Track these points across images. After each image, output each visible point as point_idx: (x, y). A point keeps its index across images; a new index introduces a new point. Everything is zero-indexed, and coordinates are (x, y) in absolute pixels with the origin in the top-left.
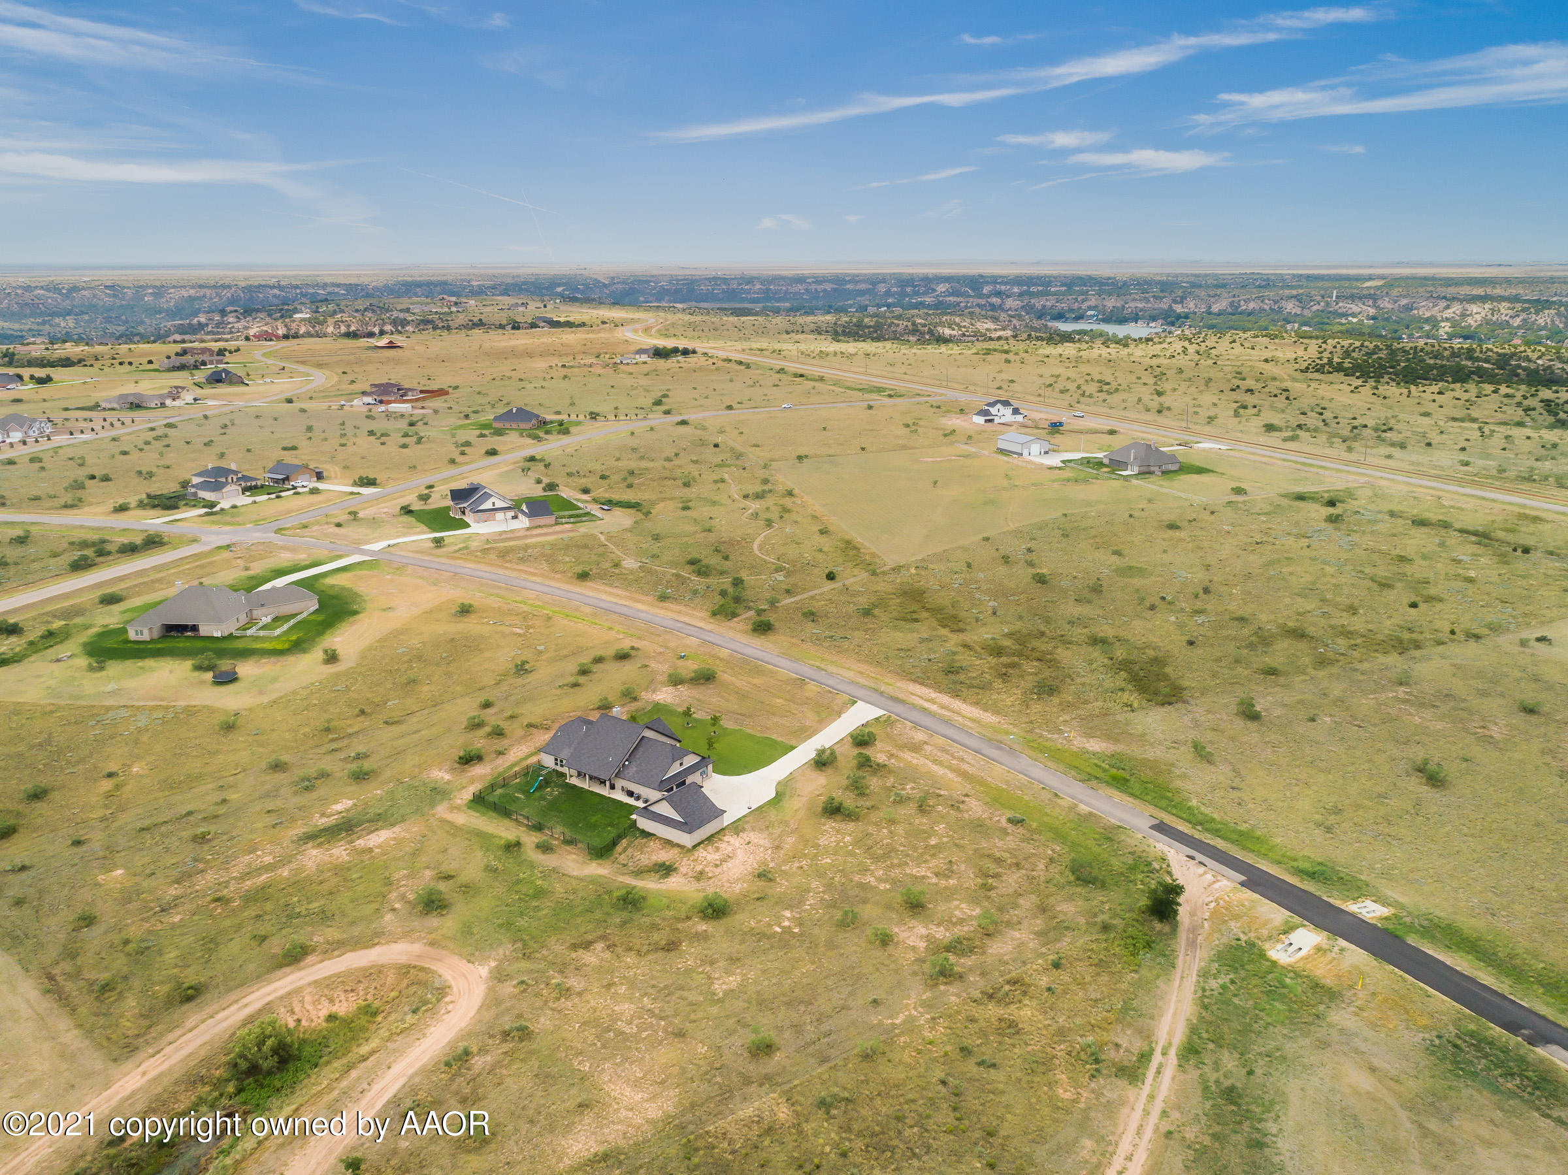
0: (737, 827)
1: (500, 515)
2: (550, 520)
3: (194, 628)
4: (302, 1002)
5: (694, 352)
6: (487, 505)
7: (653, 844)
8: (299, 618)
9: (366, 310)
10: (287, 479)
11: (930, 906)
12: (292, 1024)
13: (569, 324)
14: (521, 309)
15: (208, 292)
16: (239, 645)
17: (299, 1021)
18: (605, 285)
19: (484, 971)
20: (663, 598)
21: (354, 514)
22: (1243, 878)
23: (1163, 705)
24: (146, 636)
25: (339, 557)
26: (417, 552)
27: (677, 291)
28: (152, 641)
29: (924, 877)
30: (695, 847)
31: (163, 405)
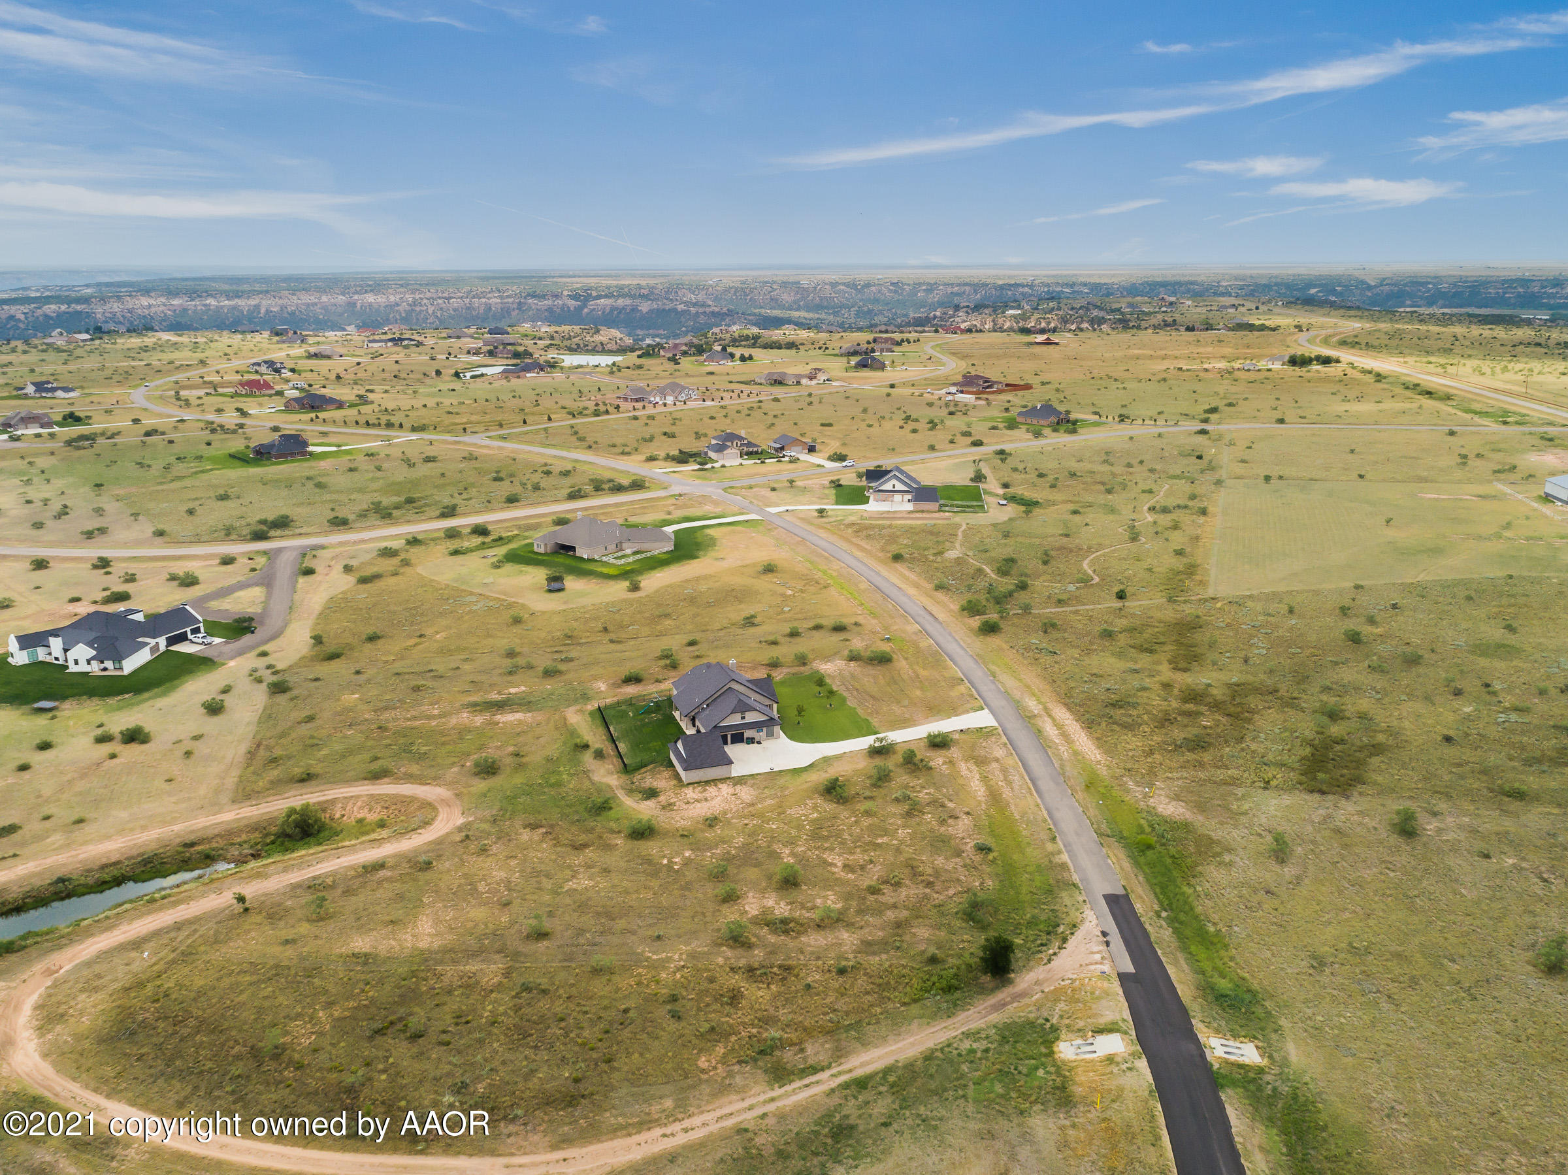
0: (740, 781)
1: (898, 497)
2: (933, 506)
3: (573, 549)
4: (354, 804)
5: (1338, 361)
6: (888, 486)
7: (666, 773)
8: (648, 554)
9: (1081, 308)
10: (782, 449)
11: (804, 887)
12: (338, 816)
13: (1262, 328)
14: (1232, 310)
15: (967, 288)
16: (591, 566)
17: (343, 816)
18: (1369, 288)
19: (460, 821)
20: (940, 587)
21: (791, 482)
22: (1130, 968)
23: (1312, 792)
24: (542, 550)
25: (742, 514)
26: (802, 519)
27: (1455, 294)
28: (546, 554)
29: (831, 865)
30: (689, 784)
31: (798, 383)
